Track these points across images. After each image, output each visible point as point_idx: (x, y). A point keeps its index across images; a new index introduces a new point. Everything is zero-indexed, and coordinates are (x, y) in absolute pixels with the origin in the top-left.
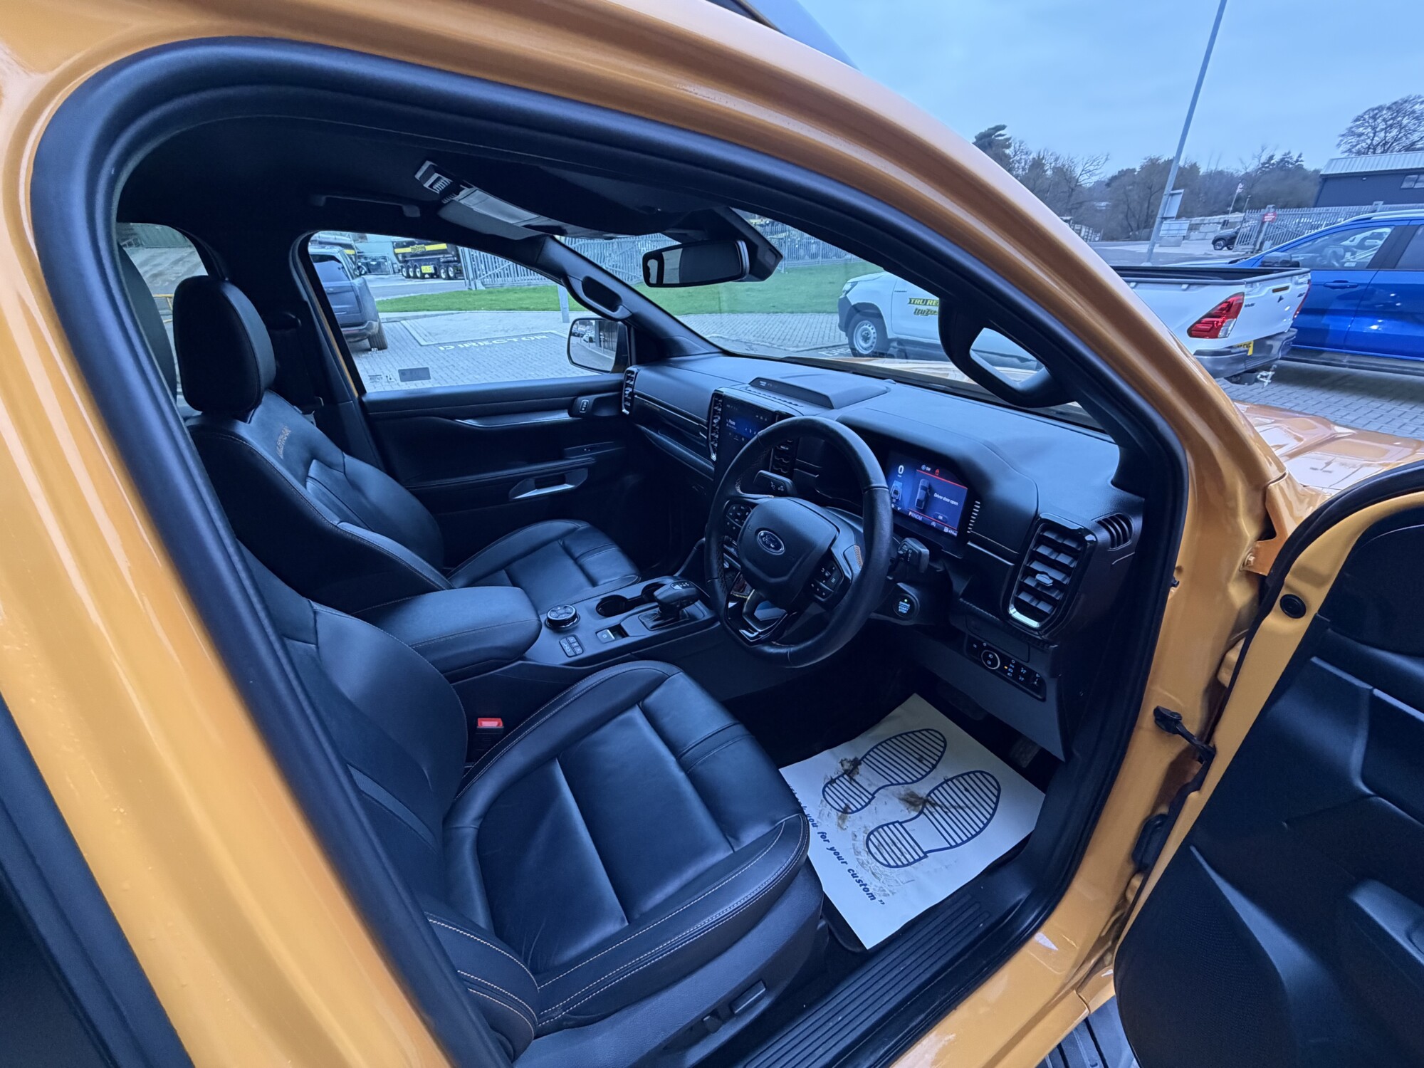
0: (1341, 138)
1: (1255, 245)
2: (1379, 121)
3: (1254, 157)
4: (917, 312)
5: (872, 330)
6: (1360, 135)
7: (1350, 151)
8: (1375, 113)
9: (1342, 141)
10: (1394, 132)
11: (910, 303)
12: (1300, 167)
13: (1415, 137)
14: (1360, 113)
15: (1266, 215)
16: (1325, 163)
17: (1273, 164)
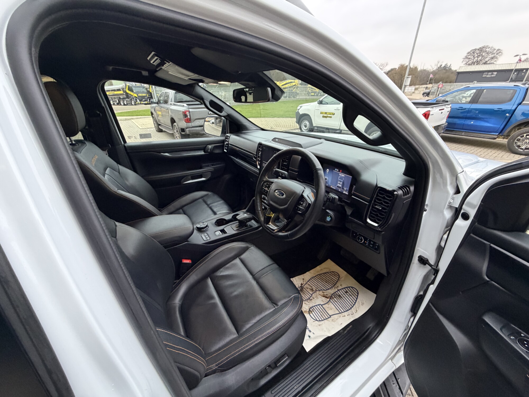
0: (463, 59)
1: (436, 95)
2: (475, 54)
3: (435, 65)
4: (323, 117)
5: (307, 123)
6: (469, 58)
7: (466, 64)
8: (474, 51)
9: (464, 60)
10: (480, 58)
11: (321, 114)
12: (450, 69)
13: (487, 59)
14: (469, 51)
15: (440, 85)
16: (458, 68)
17: (442, 68)
